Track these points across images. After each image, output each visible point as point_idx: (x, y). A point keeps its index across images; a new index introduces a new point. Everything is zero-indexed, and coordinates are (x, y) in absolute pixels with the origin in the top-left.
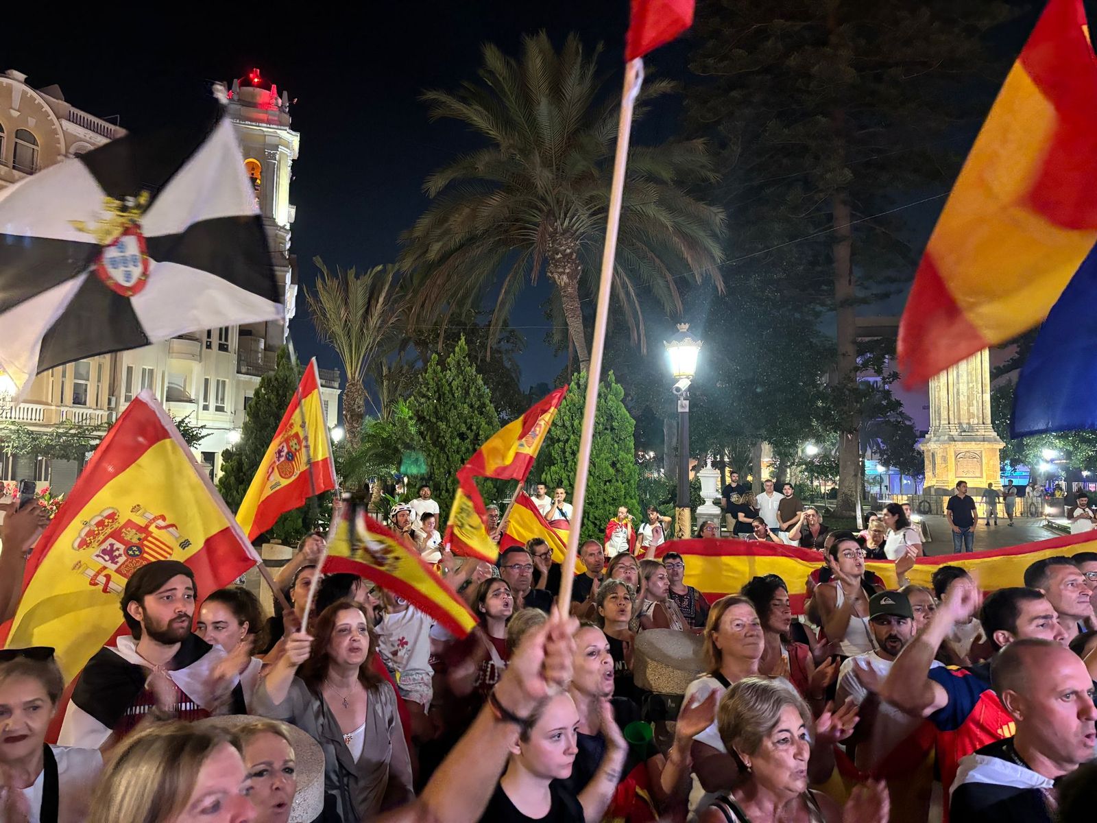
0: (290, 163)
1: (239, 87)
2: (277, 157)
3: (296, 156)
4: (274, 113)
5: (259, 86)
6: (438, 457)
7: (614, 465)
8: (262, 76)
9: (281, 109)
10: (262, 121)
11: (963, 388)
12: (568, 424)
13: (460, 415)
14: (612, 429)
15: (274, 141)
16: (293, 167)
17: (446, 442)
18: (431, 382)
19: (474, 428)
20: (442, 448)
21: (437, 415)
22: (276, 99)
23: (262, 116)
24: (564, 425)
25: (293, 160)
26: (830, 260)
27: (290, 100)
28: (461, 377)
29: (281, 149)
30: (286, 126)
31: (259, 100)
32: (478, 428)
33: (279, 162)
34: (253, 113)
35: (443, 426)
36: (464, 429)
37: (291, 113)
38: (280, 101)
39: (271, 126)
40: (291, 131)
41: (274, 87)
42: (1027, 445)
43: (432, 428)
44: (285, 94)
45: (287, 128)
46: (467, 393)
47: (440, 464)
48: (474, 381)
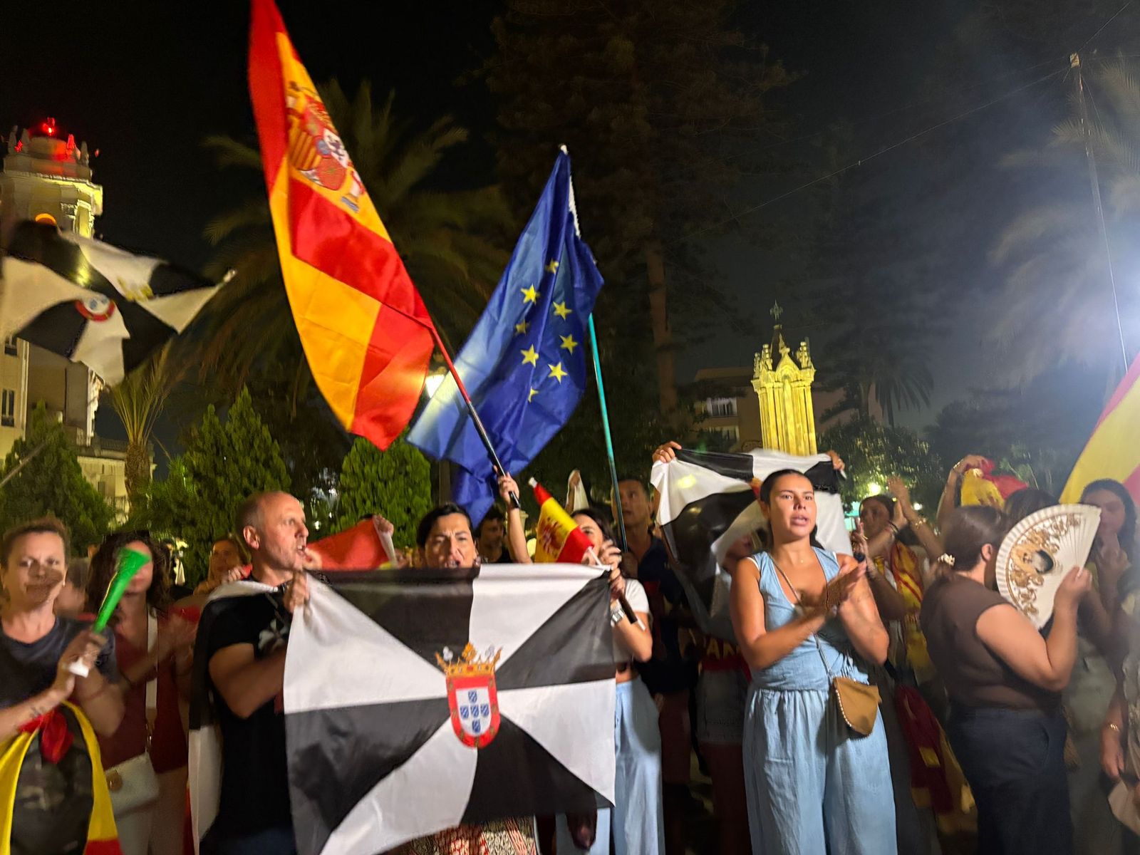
0: (92, 218)
1: (30, 139)
2: (76, 212)
3: (100, 211)
4: (70, 165)
5: (55, 136)
6: (218, 516)
7: (408, 511)
8: (57, 126)
9: (80, 162)
10: (57, 174)
11: (791, 429)
12: (357, 470)
13: (242, 469)
14: (407, 474)
15: (72, 195)
16: (95, 222)
17: (224, 499)
18: (207, 435)
19: (259, 482)
20: (222, 506)
21: (215, 470)
22: (74, 151)
23: (57, 168)
24: (354, 473)
25: (95, 216)
26: (646, 307)
27: (91, 151)
28: (243, 429)
29: (81, 203)
30: (85, 178)
31: (53, 151)
32: (263, 483)
33: (78, 217)
34: (47, 165)
35: (221, 481)
36: (246, 482)
37: (91, 166)
38: (79, 153)
39: (68, 179)
40: (92, 185)
41: (71, 137)
42: (857, 481)
43: (211, 485)
44: (84, 145)
45: (87, 181)
46: (252, 445)
47: (219, 523)
48: (258, 432)
